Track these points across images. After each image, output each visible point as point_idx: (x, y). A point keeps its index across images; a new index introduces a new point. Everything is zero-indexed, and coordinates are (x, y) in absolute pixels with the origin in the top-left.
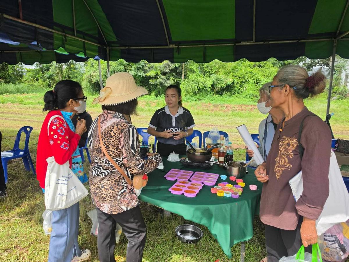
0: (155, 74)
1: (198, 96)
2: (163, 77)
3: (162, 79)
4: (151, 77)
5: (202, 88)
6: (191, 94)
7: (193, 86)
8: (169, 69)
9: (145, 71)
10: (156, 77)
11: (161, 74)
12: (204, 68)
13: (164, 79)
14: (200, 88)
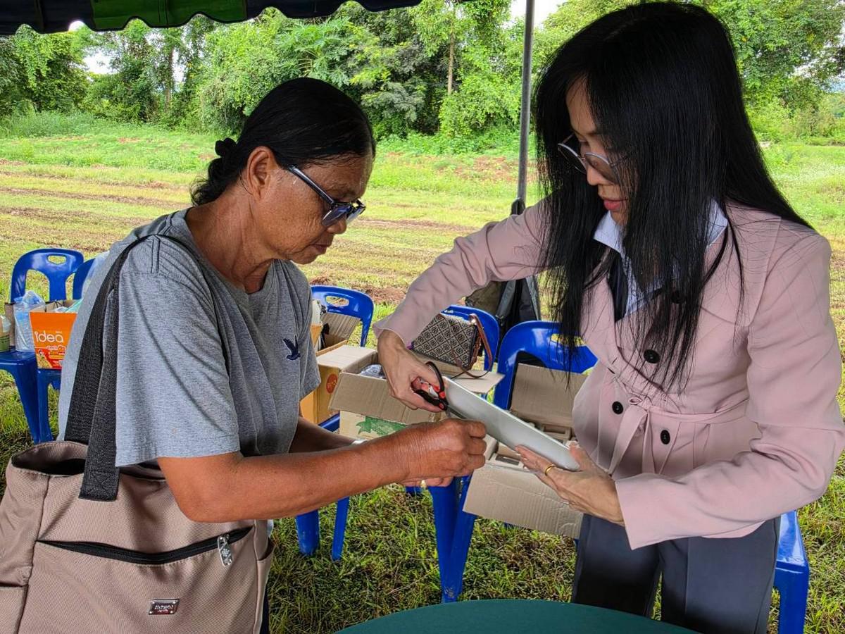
0: (372, 79)
1: (484, 138)
2: (398, 85)
3: (392, 91)
4: (364, 87)
5: (494, 114)
6: (468, 131)
7: (472, 109)
8: (414, 66)
9: (349, 73)
10: (377, 87)
11: (389, 79)
12: (506, 57)
13: (399, 92)
14: (486, 113)
